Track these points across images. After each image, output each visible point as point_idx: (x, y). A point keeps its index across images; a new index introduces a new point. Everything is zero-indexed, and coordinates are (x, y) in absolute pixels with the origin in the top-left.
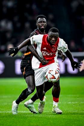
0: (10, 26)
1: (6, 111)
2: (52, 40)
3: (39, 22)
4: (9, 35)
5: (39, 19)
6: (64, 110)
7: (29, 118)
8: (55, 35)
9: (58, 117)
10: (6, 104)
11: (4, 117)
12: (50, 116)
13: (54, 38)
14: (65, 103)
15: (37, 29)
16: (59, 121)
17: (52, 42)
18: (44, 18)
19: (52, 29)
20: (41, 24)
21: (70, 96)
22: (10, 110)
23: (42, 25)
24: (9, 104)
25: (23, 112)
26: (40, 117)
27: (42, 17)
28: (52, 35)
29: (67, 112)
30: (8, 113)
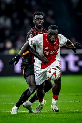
0: (8, 23)
1: (6, 111)
2: (52, 38)
3: (36, 20)
4: (7, 33)
5: (36, 16)
6: (65, 109)
7: (30, 118)
8: (54, 32)
9: (59, 116)
10: (5, 103)
11: (3, 117)
12: (50, 116)
13: (53, 36)
14: (66, 102)
15: (34, 28)
16: (60, 121)
17: (52, 39)
18: (41, 15)
19: (51, 27)
20: (37, 21)
21: (71, 94)
22: (9, 110)
23: (39, 22)
24: (9, 103)
25: (22, 111)
26: (40, 117)
27: (38, 14)
28: (51, 32)
29: (68, 111)
30: (8, 113)
